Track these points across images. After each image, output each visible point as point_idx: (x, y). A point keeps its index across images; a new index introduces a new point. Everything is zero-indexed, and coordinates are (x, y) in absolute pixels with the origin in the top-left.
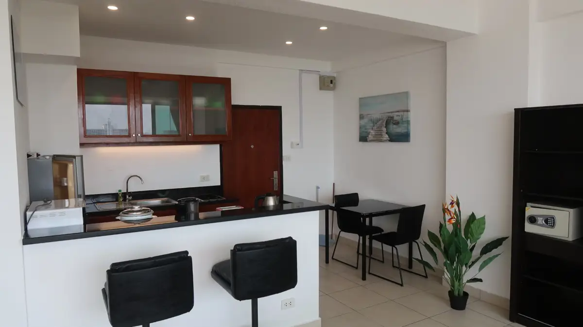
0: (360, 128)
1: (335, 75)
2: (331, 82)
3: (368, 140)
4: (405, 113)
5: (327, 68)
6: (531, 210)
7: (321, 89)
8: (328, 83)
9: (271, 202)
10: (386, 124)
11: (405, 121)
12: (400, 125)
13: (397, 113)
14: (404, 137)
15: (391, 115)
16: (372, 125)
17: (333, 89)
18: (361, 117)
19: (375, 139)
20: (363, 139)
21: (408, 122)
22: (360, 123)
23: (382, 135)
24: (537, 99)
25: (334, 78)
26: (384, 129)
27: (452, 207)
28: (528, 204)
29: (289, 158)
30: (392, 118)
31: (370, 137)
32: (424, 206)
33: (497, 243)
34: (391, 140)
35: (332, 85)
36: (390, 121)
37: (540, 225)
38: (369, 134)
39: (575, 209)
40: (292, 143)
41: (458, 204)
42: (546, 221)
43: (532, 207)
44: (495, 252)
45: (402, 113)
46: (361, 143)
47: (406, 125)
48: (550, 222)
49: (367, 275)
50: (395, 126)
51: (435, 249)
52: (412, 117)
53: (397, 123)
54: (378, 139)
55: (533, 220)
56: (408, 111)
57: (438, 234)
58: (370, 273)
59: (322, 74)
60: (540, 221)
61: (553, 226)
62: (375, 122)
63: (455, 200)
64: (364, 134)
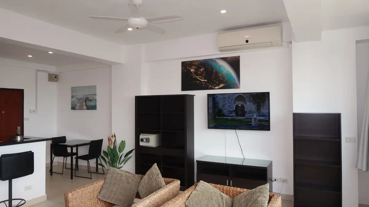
0: (72, 102)
1: (58, 74)
2: (56, 78)
3: (76, 109)
4: (95, 96)
5: (53, 70)
6: (142, 136)
7: (49, 81)
8: (53, 78)
9: (19, 138)
10: (85, 101)
11: (94, 100)
12: (92, 101)
13: (91, 96)
14: (94, 108)
15: (88, 96)
16: (78, 101)
17: (57, 81)
18: (72, 97)
19: (80, 108)
20: (73, 108)
21: (96, 100)
22: (72, 100)
23: (83, 106)
24: (145, 92)
25: (58, 75)
26: (84, 103)
27: (113, 138)
28: (141, 134)
29: (28, 119)
30: (88, 98)
31: (77, 107)
32: (103, 139)
33: (130, 152)
34: (88, 109)
35: (56, 79)
36: (87, 99)
37: (144, 142)
38: (76, 105)
39: (156, 135)
40: (30, 110)
41: (115, 136)
42: (147, 140)
43: (143, 135)
44: (130, 155)
45: (92, 96)
46: (72, 110)
47: (94, 102)
48: (148, 140)
49: (74, 177)
50: (89, 102)
51: (106, 158)
52: (98, 98)
53: (90, 101)
54: (81, 108)
55: (142, 140)
56: (96, 95)
57: (107, 151)
58: (75, 176)
59: (50, 73)
60: (145, 140)
61: (149, 142)
62: (79, 100)
63: (114, 135)
64: (74, 106)
